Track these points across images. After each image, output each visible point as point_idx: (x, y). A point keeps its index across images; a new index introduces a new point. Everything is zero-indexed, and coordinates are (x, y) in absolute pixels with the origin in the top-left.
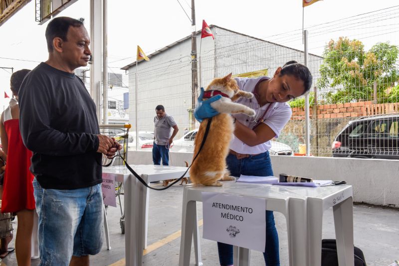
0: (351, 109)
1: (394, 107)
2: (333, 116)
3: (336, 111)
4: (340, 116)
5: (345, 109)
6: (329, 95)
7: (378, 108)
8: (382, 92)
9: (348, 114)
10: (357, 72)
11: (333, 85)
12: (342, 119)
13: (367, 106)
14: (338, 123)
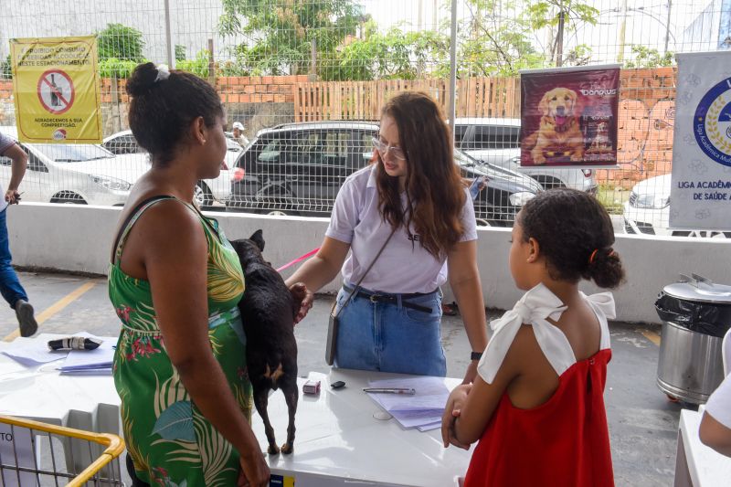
0: (274, 89)
1: (343, 89)
2: (244, 99)
3: (250, 90)
4: (256, 100)
5: (265, 87)
6: (243, 48)
7: (317, 89)
8: (331, 50)
9: (270, 98)
10: (289, 12)
11: (248, 31)
12: (260, 105)
13: (301, 85)
14: (253, 113)
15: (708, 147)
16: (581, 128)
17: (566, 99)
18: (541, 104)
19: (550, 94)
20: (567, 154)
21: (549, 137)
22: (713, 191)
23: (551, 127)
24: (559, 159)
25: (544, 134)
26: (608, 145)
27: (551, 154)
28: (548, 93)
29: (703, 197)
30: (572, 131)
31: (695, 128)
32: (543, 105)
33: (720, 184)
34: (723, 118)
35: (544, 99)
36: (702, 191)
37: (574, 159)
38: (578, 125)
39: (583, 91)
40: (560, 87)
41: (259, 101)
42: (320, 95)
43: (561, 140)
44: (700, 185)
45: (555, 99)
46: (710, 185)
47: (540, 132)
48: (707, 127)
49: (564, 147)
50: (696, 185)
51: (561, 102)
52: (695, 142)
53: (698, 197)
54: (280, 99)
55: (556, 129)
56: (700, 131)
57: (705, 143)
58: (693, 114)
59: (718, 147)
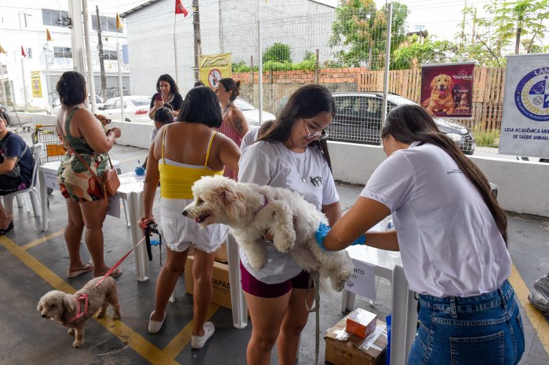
2: (332, 81)
3: (336, 75)
4: (338, 81)
6: (342, 52)
7: (371, 75)
9: (346, 80)
11: (346, 43)
12: (340, 83)
13: (362, 73)
14: (337, 88)
15: (522, 109)
16: (453, 96)
17: (446, 80)
18: (432, 83)
19: (437, 78)
20: (445, 110)
21: (436, 101)
22: (524, 134)
23: (437, 96)
24: (441, 113)
25: (433, 100)
26: (467, 106)
27: (436, 110)
28: (436, 78)
29: (518, 137)
30: (447, 98)
31: (516, 98)
32: (433, 84)
33: (528, 130)
34: (532, 92)
35: (434, 80)
36: (518, 133)
37: (448, 113)
38: (451, 95)
39: (454, 77)
40: (442, 74)
41: (340, 81)
42: (372, 78)
43: (442, 102)
44: (517, 130)
45: (439, 81)
46: (523, 131)
47: (431, 98)
48: (522, 97)
49: (443, 106)
50: (514, 130)
51: (442, 82)
52: (515, 106)
53: (515, 137)
54: (351, 81)
55: (439, 97)
56: (518, 100)
57: (521, 107)
58: (514, 90)
59: (528, 109)
